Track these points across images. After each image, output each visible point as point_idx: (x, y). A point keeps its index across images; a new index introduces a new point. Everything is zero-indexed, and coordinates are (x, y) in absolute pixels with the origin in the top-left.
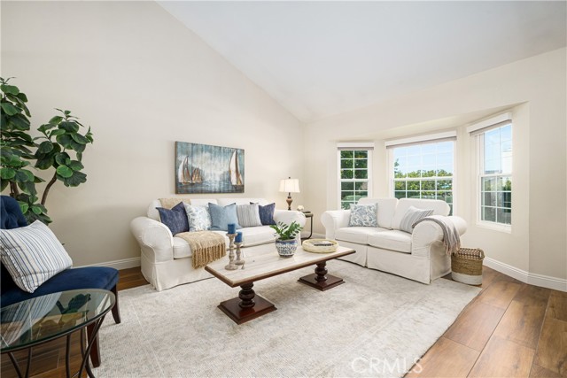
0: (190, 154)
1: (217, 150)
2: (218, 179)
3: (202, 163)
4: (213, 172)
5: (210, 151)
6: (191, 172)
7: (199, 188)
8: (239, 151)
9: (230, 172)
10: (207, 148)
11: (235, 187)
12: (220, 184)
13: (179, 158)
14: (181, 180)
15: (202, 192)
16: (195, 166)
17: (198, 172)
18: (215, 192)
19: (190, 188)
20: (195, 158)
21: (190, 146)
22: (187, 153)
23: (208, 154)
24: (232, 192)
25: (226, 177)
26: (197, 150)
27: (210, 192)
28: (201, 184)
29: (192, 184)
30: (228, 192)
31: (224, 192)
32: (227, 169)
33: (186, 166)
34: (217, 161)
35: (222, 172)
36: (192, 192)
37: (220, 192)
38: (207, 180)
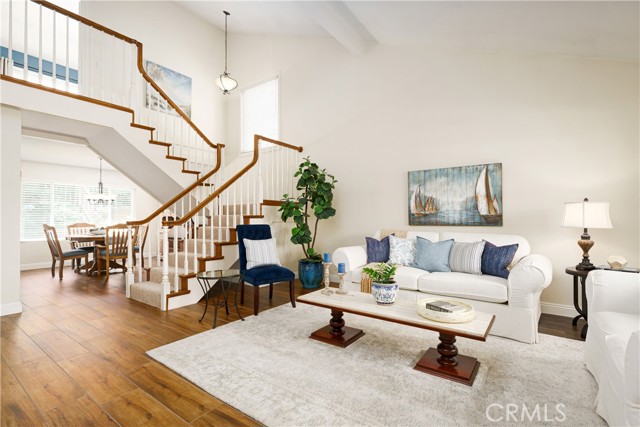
0: (422, 183)
1: (456, 172)
2: (458, 208)
3: (436, 191)
4: (452, 199)
5: (447, 175)
6: (424, 202)
7: (433, 219)
8: (491, 168)
9: (476, 198)
10: (443, 172)
11: (485, 217)
12: (461, 214)
13: (411, 189)
14: (413, 211)
15: (437, 224)
16: (428, 195)
17: (431, 201)
18: (454, 225)
19: (422, 220)
20: (428, 185)
21: (423, 173)
22: (419, 181)
23: (443, 179)
24: (480, 224)
25: (470, 205)
26: (430, 177)
27: (448, 224)
28: (435, 215)
29: (425, 215)
30: (474, 224)
31: (467, 225)
32: (472, 194)
33: (418, 196)
34: (456, 186)
35: (464, 199)
36: (425, 224)
37: (461, 224)
38: (443, 209)
